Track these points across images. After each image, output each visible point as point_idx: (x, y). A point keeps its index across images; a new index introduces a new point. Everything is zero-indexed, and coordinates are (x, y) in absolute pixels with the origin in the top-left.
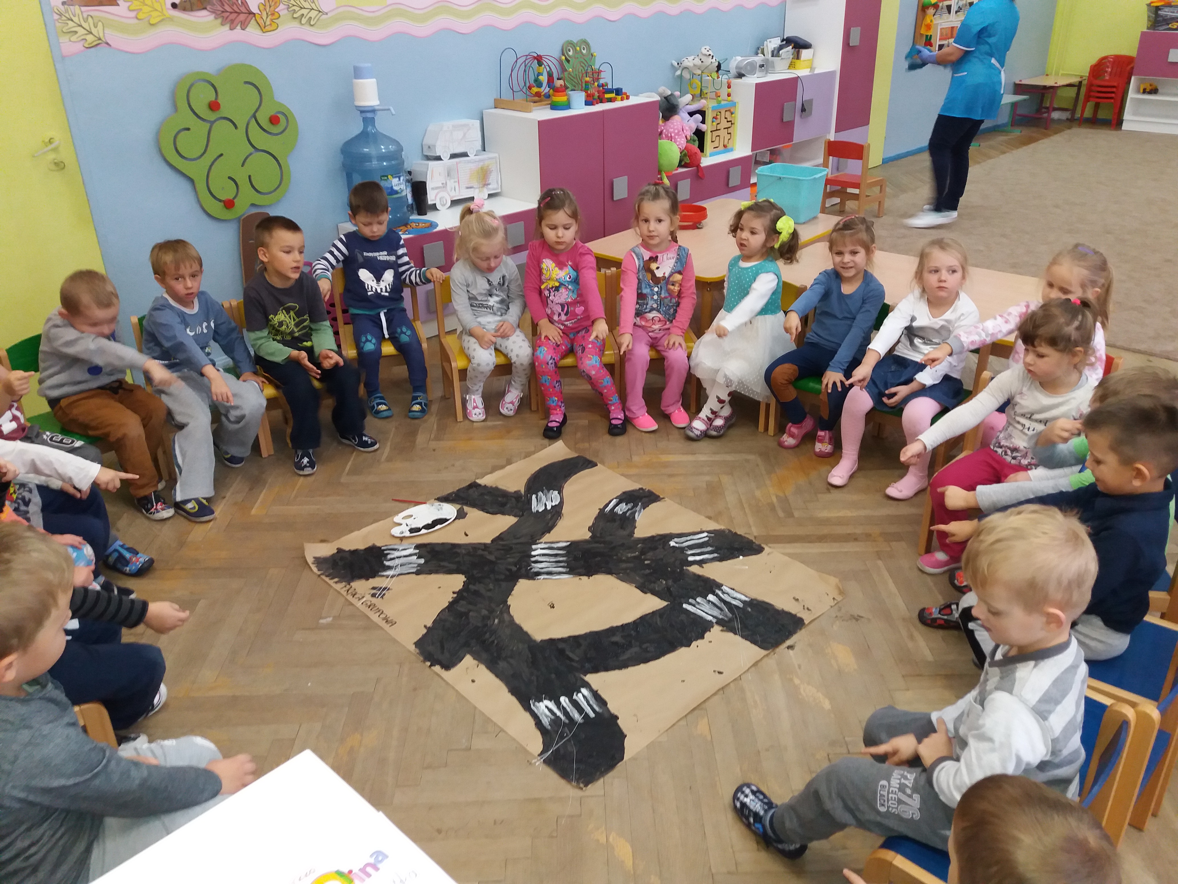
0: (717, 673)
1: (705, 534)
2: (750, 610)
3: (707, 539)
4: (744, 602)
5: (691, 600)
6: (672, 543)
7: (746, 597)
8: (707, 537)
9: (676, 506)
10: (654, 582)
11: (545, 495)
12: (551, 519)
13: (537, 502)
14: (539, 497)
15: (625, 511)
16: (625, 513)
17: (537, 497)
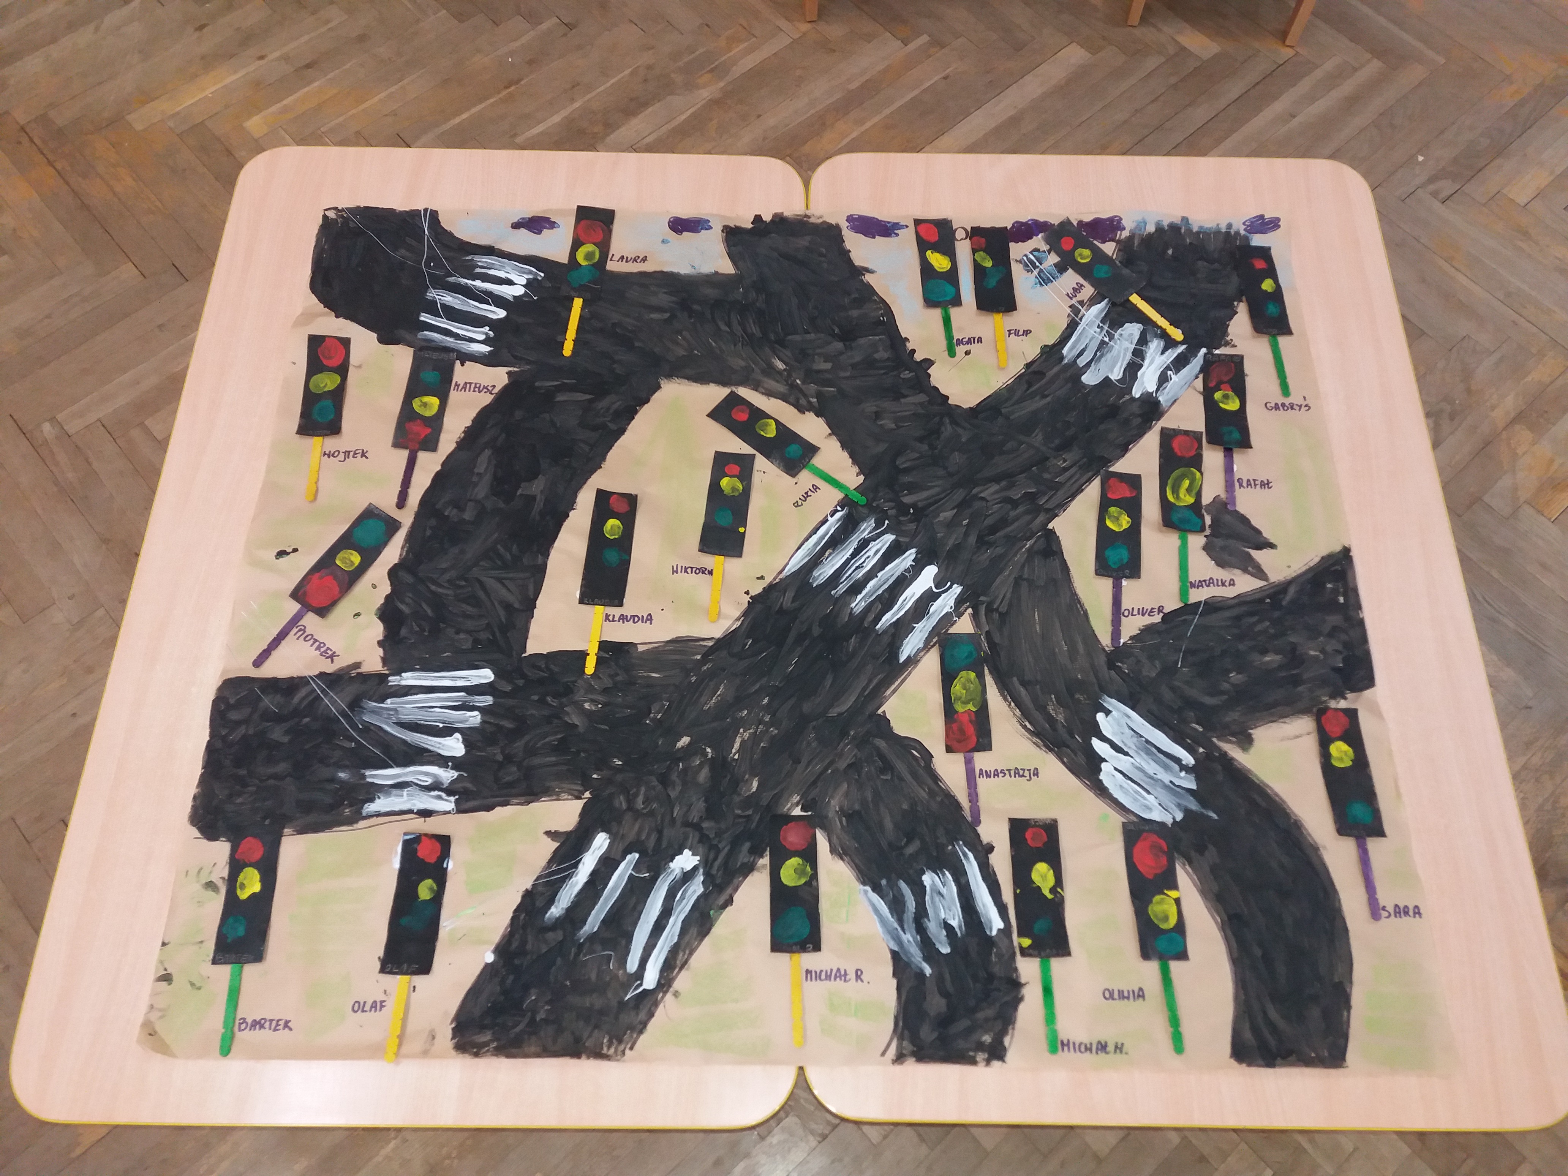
1: (650, 979)
2: (342, 775)
3: (632, 965)
4: (373, 791)
5: (488, 700)
6: (688, 861)
8: (640, 974)
11: (1172, 789)
12: (1043, 709)
13: (1147, 741)
14: (1177, 767)
15: (927, 898)
16: (919, 891)
17: (1178, 761)
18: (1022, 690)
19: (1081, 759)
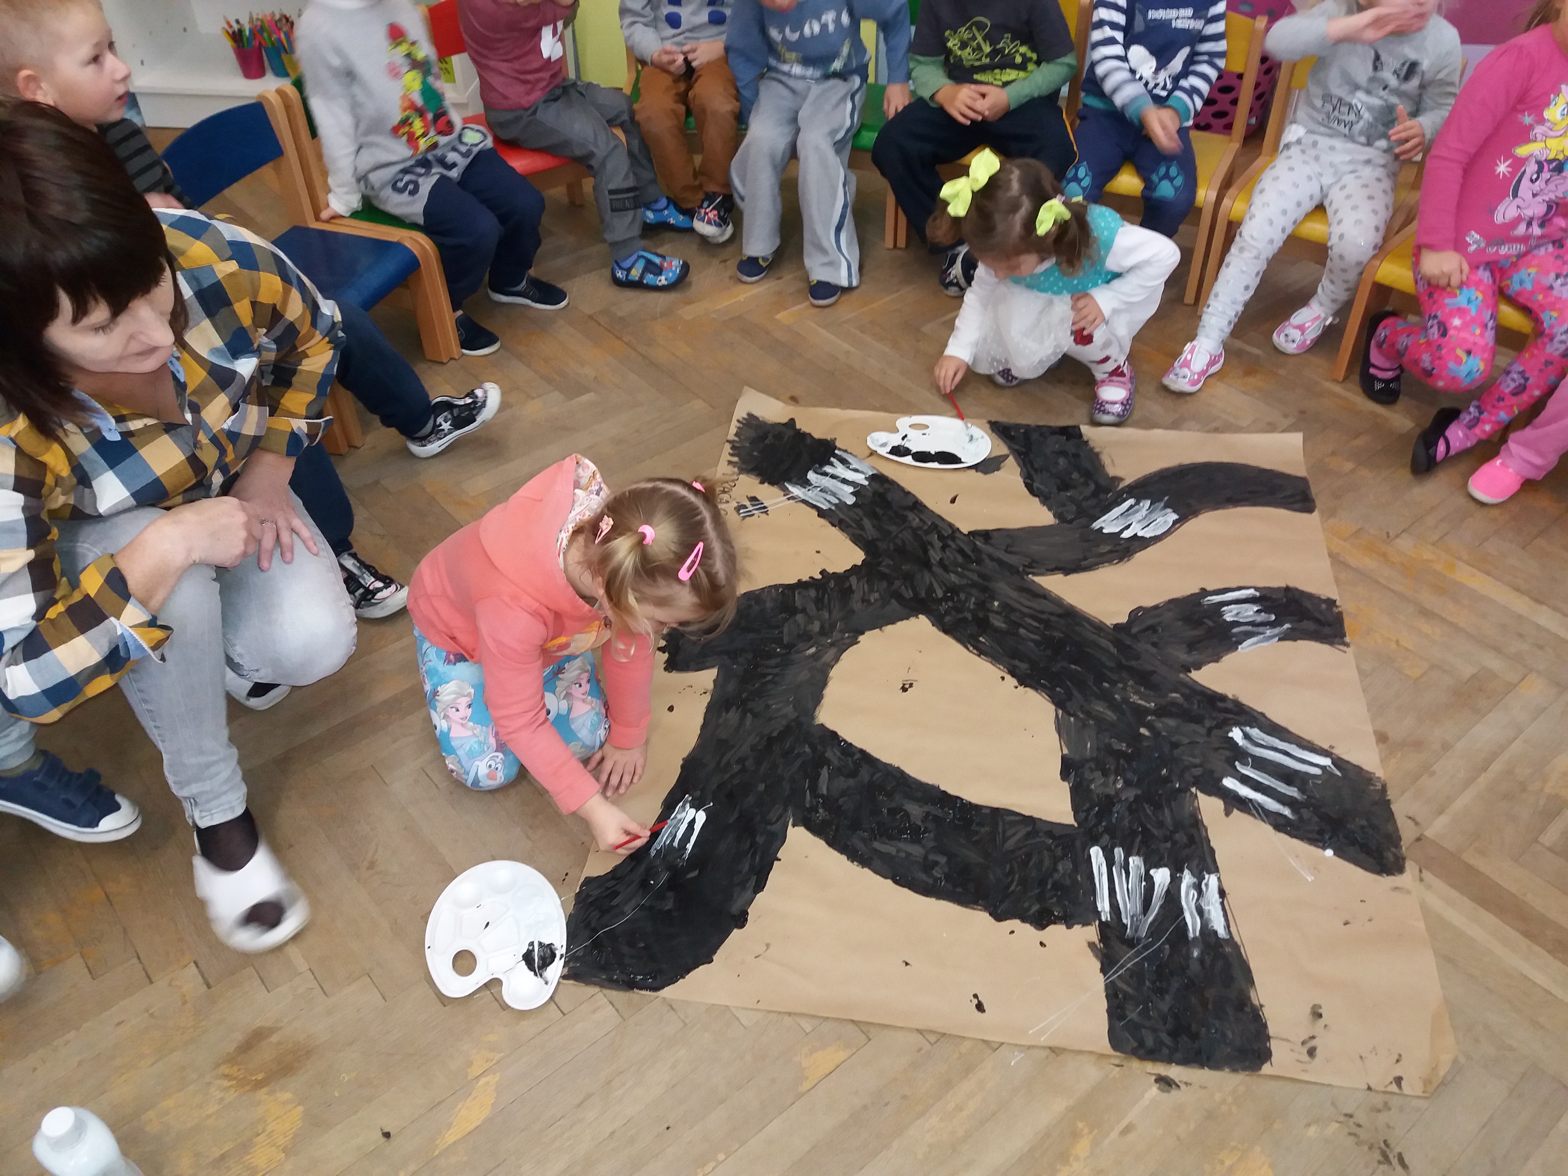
0: (975, 1001)
1: (1326, 762)
2: (1196, 954)
3: (1318, 771)
4: (1207, 932)
5: (1118, 851)
6: (1236, 734)
7: (1228, 926)
8: (1322, 767)
9: (1352, 674)
10: (1105, 774)
11: (1151, 511)
12: (1102, 555)
13: (1122, 514)
14: (1136, 507)
15: (1241, 620)
16: (1236, 624)
17: (1131, 507)
18: (1090, 560)
19: (1137, 543)
